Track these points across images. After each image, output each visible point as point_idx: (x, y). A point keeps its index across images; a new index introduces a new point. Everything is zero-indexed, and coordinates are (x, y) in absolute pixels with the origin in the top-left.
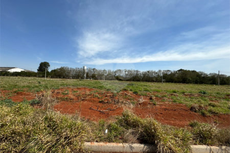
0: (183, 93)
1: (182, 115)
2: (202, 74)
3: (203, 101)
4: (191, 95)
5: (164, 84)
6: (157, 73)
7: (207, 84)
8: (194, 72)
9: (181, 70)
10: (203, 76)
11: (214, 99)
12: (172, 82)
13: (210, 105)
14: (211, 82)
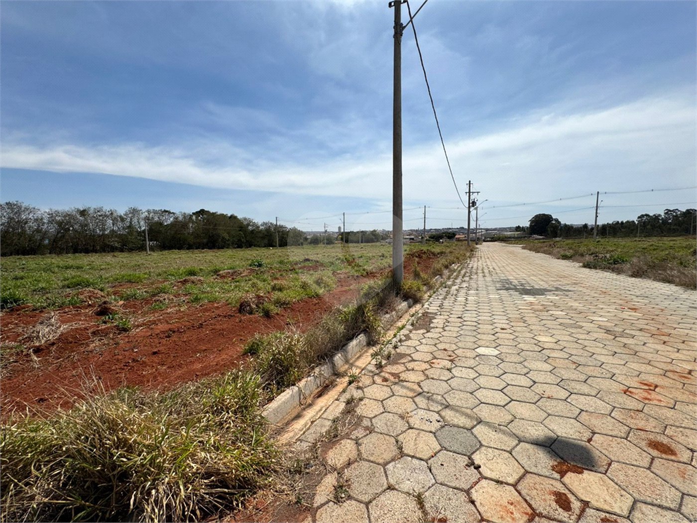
0: (216, 272)
1: (221, 334)
2: (248, 225)
3: (260, 284)
4: (234, 275)
5: (156, 255)
6: (122, 219)
7: (259, 246)
8: (233, 217)
9: (202, 212)
10: (250, 228)
11: (278, 276)
12: (180, 248)
13: (274, 288)
14: (266, 241)
